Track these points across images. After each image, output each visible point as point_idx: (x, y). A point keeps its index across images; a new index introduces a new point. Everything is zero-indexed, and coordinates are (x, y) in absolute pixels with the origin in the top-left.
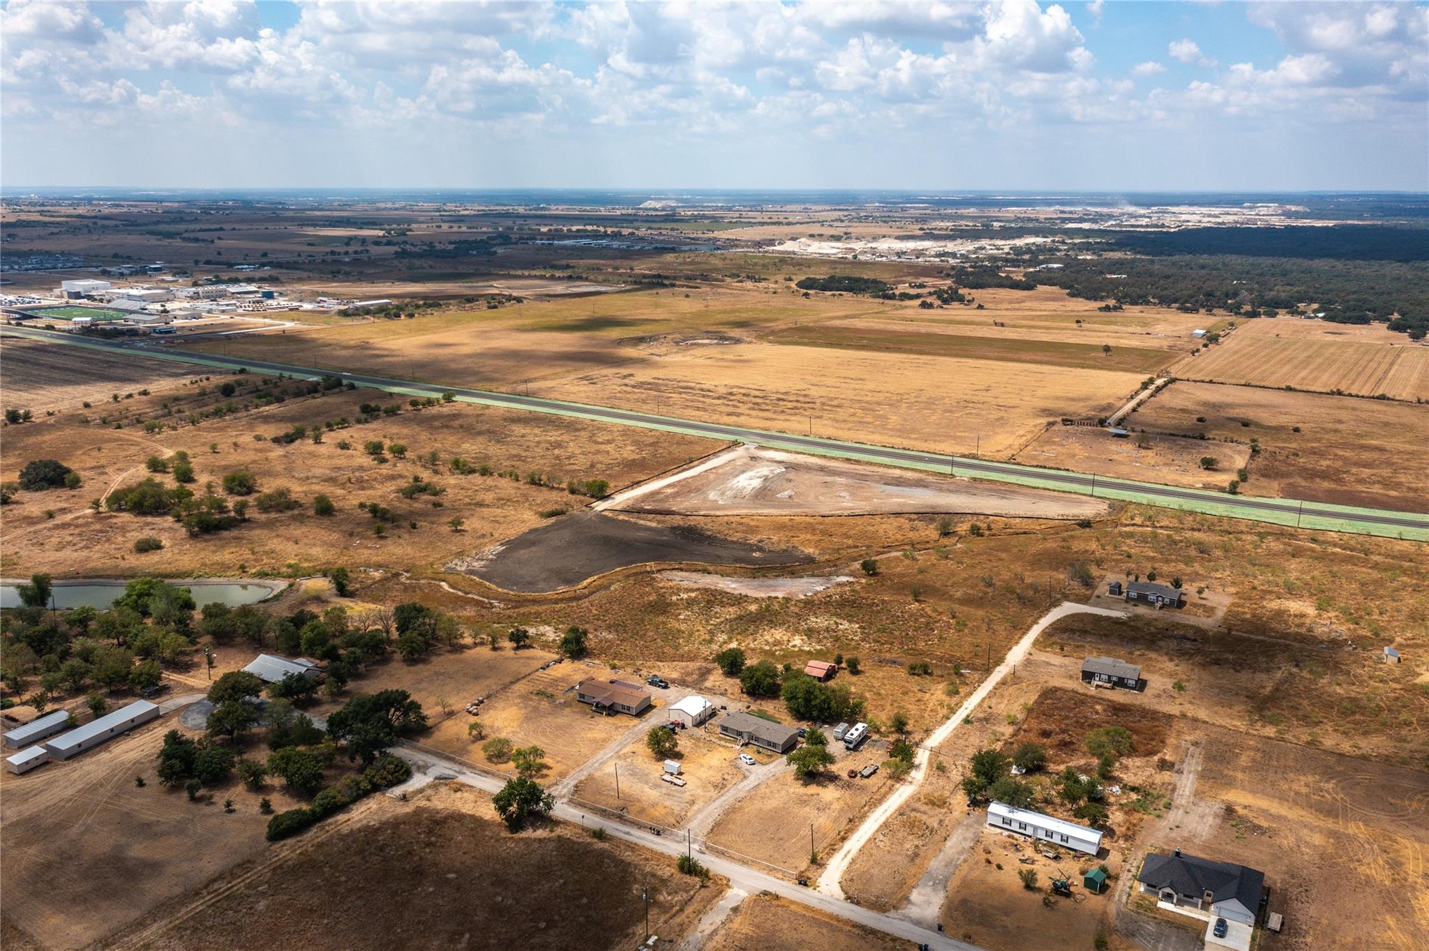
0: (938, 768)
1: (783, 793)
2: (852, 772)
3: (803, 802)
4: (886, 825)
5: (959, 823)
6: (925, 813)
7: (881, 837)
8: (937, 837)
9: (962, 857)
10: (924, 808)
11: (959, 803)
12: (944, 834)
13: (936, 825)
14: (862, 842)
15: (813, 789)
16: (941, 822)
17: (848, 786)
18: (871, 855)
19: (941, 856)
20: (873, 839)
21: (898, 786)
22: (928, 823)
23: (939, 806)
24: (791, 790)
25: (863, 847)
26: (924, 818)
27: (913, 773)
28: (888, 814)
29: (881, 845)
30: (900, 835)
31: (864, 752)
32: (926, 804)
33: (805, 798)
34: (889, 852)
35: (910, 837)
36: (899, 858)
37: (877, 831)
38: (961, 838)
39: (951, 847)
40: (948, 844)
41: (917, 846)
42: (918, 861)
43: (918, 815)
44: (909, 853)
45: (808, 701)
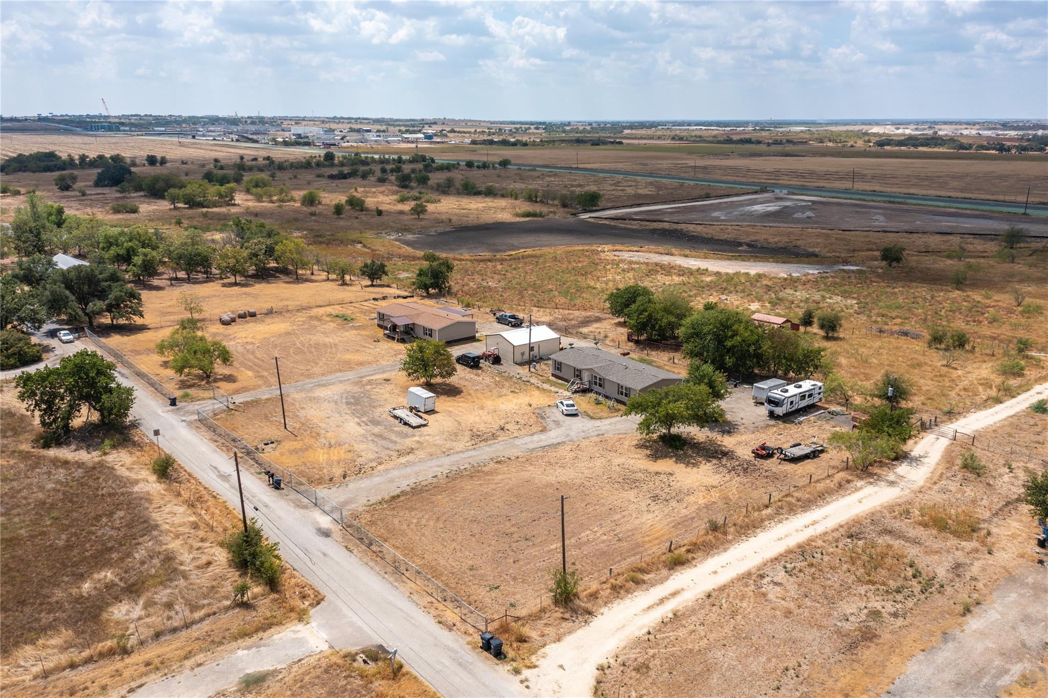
0: (965, 466)
1: (599, 462)
2: (763, 447)
3: (629, 481)
4: (803, 550)
5: (1011, 578)
6: (916, 542)
7: (781, 576)
8: (940, 601)
9: (1017, 669)
10: (920, 532)
11: (1013, 536)
12: (963, 597)
13: (942, 573)
14: (724, 578)
15: (666, 465)
16: (958, 566)
17: (746, 469)
18: (734, 614)
19: (946, 653)
20: (755, 577)
21: (860, 483)
22: (921, 565)
23: (957, 534)
24: (617, 461)
25: (722, 589)
26: (912, 552)
27: (903, 469)
28: (820, 529)
29: (773, 593)
30: (834, 580)
31: (805, 427)
32: (925, 525)
33: (640, 475)
34: (788, 613)
35: (862, 589)
36: (812, 635)
37: (776, 559)
38: (1013, 614)
39: (983, 634)
40: (974, 623)
41: (875, 614)
42: (868, 653)
43: (897, 543)
44: (847, 626)
45: (720, 340)
